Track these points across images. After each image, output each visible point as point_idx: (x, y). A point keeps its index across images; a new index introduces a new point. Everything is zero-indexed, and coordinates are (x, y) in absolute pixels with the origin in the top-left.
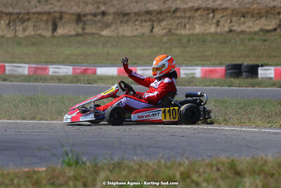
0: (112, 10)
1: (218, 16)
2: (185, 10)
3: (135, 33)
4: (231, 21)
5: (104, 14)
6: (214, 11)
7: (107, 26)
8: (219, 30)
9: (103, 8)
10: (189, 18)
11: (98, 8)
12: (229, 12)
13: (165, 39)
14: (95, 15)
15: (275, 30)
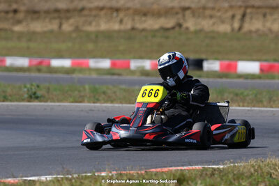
0: (23, 8)
1: (121, 15)
2: (90, 10)
3: (45, 29)
4: (133, 20)
5: (15, 11)
6: (117, 10)
7: (19, 22)
8: (123, 27)
9: (15, 6)
10: (95, 16)
11: (10, 6)
12: (131, 11)
13: (74, 35)
14: (7, 12)
15: (173, 28)
